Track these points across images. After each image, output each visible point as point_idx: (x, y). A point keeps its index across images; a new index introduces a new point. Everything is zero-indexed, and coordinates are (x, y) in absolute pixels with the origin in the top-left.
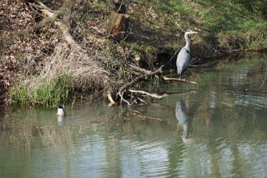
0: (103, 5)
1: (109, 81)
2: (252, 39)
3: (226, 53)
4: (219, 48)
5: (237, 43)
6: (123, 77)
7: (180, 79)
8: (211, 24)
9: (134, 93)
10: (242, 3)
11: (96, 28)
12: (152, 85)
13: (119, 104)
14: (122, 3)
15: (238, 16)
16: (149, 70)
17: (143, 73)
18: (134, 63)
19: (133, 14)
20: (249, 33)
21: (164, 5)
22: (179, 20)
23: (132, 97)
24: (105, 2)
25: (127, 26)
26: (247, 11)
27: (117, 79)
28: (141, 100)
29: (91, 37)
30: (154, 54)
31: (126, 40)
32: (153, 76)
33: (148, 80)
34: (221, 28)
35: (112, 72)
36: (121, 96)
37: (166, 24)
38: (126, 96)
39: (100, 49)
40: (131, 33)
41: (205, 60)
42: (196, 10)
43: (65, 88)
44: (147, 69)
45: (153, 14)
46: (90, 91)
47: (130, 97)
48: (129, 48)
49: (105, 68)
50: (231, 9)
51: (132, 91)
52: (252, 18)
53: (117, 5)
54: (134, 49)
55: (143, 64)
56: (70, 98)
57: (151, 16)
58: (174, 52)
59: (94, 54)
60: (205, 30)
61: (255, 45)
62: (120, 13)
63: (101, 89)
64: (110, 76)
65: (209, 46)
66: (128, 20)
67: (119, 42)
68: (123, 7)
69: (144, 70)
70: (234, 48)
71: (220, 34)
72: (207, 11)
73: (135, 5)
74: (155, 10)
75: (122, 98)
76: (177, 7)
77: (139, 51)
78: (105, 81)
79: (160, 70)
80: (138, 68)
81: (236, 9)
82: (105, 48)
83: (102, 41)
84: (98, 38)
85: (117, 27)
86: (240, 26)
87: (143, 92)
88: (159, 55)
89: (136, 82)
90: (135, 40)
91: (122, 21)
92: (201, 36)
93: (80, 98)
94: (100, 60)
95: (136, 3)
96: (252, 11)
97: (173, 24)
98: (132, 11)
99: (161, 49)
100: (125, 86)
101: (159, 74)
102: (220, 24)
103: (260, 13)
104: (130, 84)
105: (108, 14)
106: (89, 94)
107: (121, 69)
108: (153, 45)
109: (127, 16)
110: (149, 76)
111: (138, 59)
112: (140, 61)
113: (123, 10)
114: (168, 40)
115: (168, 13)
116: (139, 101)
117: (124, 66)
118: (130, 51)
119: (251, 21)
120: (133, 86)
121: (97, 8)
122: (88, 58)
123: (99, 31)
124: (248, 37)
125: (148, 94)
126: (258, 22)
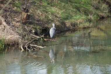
0: (19, 9)
1: (21, 41)
2: (80, 23)
3: (70, 29)
4: (67, 27)
5: (74, 25)
6: (27, 39)
7: (51, 40)
8: (64, 17)
9: (32, 46)
10: (76, 8)
11: (16, 19)
12: (40, 42)
13: (25, 51)
14: (27, 8)
15: (75, 14)
16: (39, 36)
17: (36, 37)
18: (32, 33)
19: (31, 13)
20: (79, 21)
21: (44, 9)
22: (51, 15)
23: (31, 47)
24: (20, 8)
25: (29, 18)
26: (78, 12)
27: (25, 40)
28: (35, 49)
29: (14, 23)
30: (40, 29)
31: (29, 24)
32: (40, 39)
33: (38, 41)
34: (68, 19)
35: (23, 37)
36: (27, 47)
37: (45, 17)
38: (29, 47)
39: (18, 28)
40: (31, 21)
41: (61, 32)
42: (58, 11)
43: (3, 44)
44: (37, 36)
45: (40, 13)
46: (13, 45)
47: (30, 48)
48: (30, 27)
49: (20, 36)
50: (72, 11)
51: (31, 45)
52: (80, 15)
53: (25, 9)
54: (32, 27)
55: (36, 33)
56: (5, 48)
57: (39, 14)
58: (49, 29)
59: (15, 30)
60: (61, 20)
61: (81, 26)
62: (26, 12)
63: (18, 44)
64: (22, 39)
65: (63, 26)
66: (29, 15)
67: (26, 25)
68: (27, 10)
69: (36, 36)
70: (73, 27)
71: (67, 21)
72: (62, 12)
73: (32, 9)
74: (41, 11)
75: (27, 48)
76: (50, 10)
77: (34, 28)
78: (20, 41)
79: (43, 36)
80: (34, 35)
81: (74, 11)
82: (20, 27)
83: (18, 24)
84: (17, 23)
85: (25, 18)
86: (75, 18)
87: (36, 46)
88: (42, 30)
89: (33, 41)
90: (33, 24)
91: (27, 16)
92: (59, 22)
93: (9, 48)
94: (18, 32)
95: (33, 8)
96: (80, 12)
97: (48, 17)
98: (31, 12)
99: (43, 27)
100: (28, 43)
101: (42, 38)
102: (68, 17)
103: (83, 13)
104: (30, 42)
105: (21, 13)
106: (13, 46)
107: (26, 36)
108: (40, 26)
109: (29, 14)
110: (38, 39)
111: (34, 31)
112: (35, 32)
113: (27, 11)
114: (46, 24)
115: (46, 12)
116: (34, 49)
117: (28, 35)
118: (30, 28)
119: (80, 16)
120: (31, 43)
121: (16, 10)
122: (12, 31)
123: (17, 20)
124: (79, 22)
125: (38, 46)
126: (82, 16)
